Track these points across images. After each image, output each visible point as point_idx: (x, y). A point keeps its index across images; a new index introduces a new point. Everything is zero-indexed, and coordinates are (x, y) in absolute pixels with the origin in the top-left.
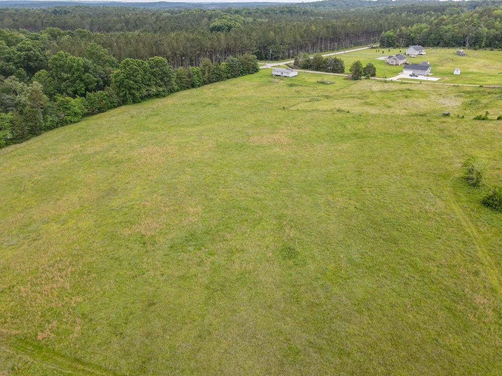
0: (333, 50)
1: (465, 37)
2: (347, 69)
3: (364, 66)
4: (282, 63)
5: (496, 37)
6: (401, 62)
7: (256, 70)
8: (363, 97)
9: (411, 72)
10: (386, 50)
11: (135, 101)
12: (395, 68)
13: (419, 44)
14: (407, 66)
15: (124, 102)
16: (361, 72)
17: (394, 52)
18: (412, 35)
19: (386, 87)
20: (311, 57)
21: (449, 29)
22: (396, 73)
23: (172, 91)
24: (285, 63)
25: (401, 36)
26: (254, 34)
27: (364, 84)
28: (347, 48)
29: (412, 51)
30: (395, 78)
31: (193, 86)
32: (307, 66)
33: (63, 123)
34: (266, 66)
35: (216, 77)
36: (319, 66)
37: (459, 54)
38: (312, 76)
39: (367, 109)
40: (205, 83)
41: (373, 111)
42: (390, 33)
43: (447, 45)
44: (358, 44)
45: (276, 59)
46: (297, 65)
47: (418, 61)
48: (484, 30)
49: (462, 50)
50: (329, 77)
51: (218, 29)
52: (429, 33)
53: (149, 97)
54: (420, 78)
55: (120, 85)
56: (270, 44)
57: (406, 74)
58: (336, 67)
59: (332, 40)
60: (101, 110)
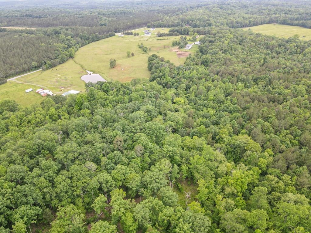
1: (166, 25)
3: (137, 33)
4: (121, 33)
6: (147, 32)
7: (115, 35)
8: (134, 39)
9: (146, 34)
10: (147, 29)
12: (144, 34)
15: (92, 42)
16: (136, 35)
17: (149, 29)
18: (154, 24)
20: (127, 32)
21: (163, 23)
23: (100, 40)
25: (152, 25)
26: (113, 26)
27: (137, 37)
28: (137, 29)
29: (152, 29)
30: (142, 36)
31: (103, 39)
32: (126, 34)
33: (86, 45)
34: (117, 34)
35: (107, 37)
36: (128, 34)
37: (162, 30)
38: (127, 36)
40: (105, 38)
42: (149, 24)
45: (119, 32)
46: (124, 34)
47: (150, 32)
48: (170, 23)
49: (163, 28)
51: (103, 25)
52: (158, 24)
53: (96, 41)
54: (148, 35)
55: (92, 39)
56: (117, 29)
58: (132, 34)
59: (134, 27)
60: (90, 43)
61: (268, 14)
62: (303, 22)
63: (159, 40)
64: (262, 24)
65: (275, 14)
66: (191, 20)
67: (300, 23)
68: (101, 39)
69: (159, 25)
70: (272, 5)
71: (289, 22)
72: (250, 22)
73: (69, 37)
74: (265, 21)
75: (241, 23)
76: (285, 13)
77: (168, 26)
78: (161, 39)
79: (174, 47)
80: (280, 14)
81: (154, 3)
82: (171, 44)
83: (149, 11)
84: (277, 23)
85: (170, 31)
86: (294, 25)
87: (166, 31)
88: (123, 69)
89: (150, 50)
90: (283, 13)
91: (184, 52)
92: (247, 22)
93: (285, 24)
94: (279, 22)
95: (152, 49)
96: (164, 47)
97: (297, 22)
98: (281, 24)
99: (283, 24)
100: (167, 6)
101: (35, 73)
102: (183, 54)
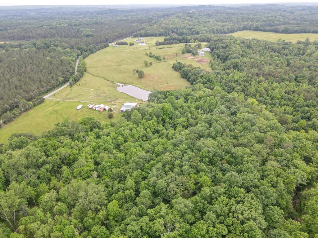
0: (122, 39)
1: (153, 34)
2: (128, 44)
3: (132, 43)
5: (160, 34)
6: (139, 42)
7: (108, 46)
8: (133, 49)
9: (141, 44)
10: (135, 38)
11: (92, 53)
12: (138, 43)
13: (143, 36)
14: (140, 42)
16: (132, 44)
17: (137, 39)
18: (141, 34)
19: (136, 47)
21: (150, 32)
22: (138, 44)
24: (114, 43)
25: (138, 34)
27: (132, 47)
29: (141, 38)
30: (138, 45)
31: (99, 50)
32: (119, 44)
33: (86, 57)
34: (110, 44)
35: (103, 48)
36: (122, 44)
37: (152, 38)
39: (134, 50)
40: (101, 49)
41: (135, 50)
42: (135, 33)
43: (150, 36)
44: (127, 37)
45: (111, 42)
46: (117, 44)
47: (142, 41)
48: (157, 32)
49: (152, 37)
50: (125, 46)
51: (89, 36)
53: (94, 52)
54: (143, 45)
55: (90, 50)
56: (107, 39)
57: (140, 44)
58: (126, 44)
60: (89, 55)
61: (237, 22)
62: (275, 28)
63: (162, 48)
64: (238, 30)
65: (243, 21)
66: (175, 29)
67: (272, 29)
68: (98, 50)
69: (146, 34)
70: (232, 14)
71: (262, 28)
72: (228, 29)
73: (68, 50)
74: (240, 28)
75: (220, 31)
76: (251, 21)
77: (156, 35)
78: (164, 48)
79: (184, 54)
80: (248, 22)
81: (114, 13)
82: (180, 52)
83: (118, 21)
84: (250, 29)
85: (166, 40)
86: (266, 31)
87: (161, 39)
88: (155, 78)
89: (164, 58)
90: (250, 20)
91: (201, 59)
92: (226, 29)
93: (258, 30)
94: (252, 29)
95: (166, 57)
96: (176, 55)
97: (268, 28)
98: (254, 30)
99: (256, 30)
100: (132, 15)
101: (64, 88)
102: (202, 61)
